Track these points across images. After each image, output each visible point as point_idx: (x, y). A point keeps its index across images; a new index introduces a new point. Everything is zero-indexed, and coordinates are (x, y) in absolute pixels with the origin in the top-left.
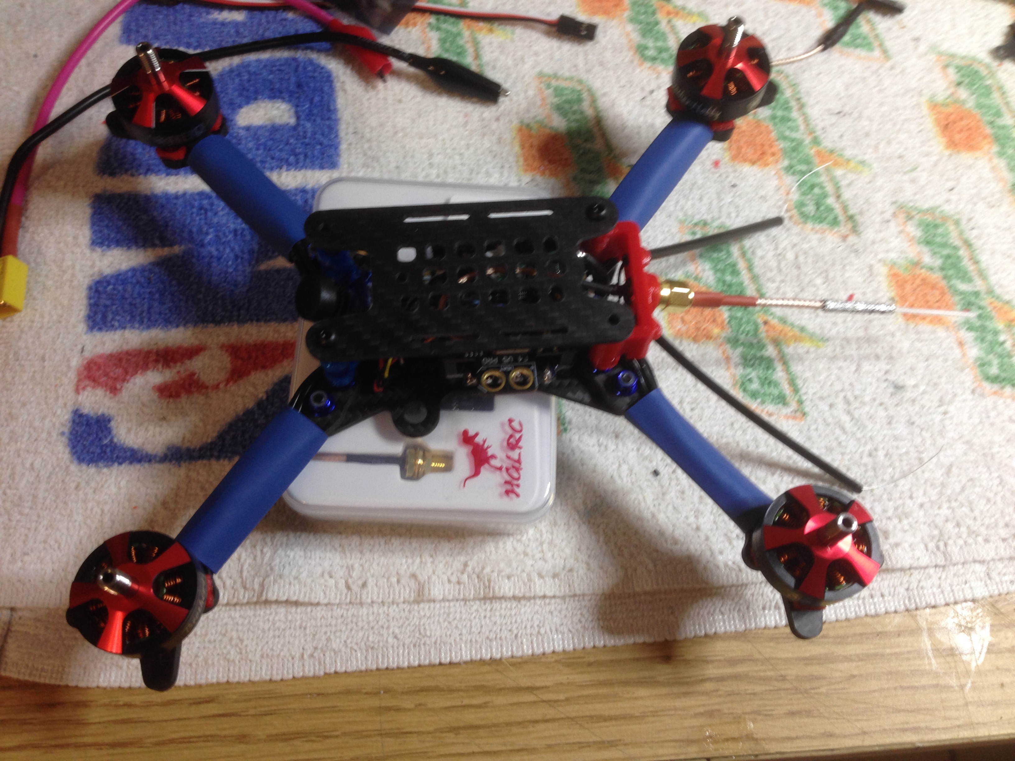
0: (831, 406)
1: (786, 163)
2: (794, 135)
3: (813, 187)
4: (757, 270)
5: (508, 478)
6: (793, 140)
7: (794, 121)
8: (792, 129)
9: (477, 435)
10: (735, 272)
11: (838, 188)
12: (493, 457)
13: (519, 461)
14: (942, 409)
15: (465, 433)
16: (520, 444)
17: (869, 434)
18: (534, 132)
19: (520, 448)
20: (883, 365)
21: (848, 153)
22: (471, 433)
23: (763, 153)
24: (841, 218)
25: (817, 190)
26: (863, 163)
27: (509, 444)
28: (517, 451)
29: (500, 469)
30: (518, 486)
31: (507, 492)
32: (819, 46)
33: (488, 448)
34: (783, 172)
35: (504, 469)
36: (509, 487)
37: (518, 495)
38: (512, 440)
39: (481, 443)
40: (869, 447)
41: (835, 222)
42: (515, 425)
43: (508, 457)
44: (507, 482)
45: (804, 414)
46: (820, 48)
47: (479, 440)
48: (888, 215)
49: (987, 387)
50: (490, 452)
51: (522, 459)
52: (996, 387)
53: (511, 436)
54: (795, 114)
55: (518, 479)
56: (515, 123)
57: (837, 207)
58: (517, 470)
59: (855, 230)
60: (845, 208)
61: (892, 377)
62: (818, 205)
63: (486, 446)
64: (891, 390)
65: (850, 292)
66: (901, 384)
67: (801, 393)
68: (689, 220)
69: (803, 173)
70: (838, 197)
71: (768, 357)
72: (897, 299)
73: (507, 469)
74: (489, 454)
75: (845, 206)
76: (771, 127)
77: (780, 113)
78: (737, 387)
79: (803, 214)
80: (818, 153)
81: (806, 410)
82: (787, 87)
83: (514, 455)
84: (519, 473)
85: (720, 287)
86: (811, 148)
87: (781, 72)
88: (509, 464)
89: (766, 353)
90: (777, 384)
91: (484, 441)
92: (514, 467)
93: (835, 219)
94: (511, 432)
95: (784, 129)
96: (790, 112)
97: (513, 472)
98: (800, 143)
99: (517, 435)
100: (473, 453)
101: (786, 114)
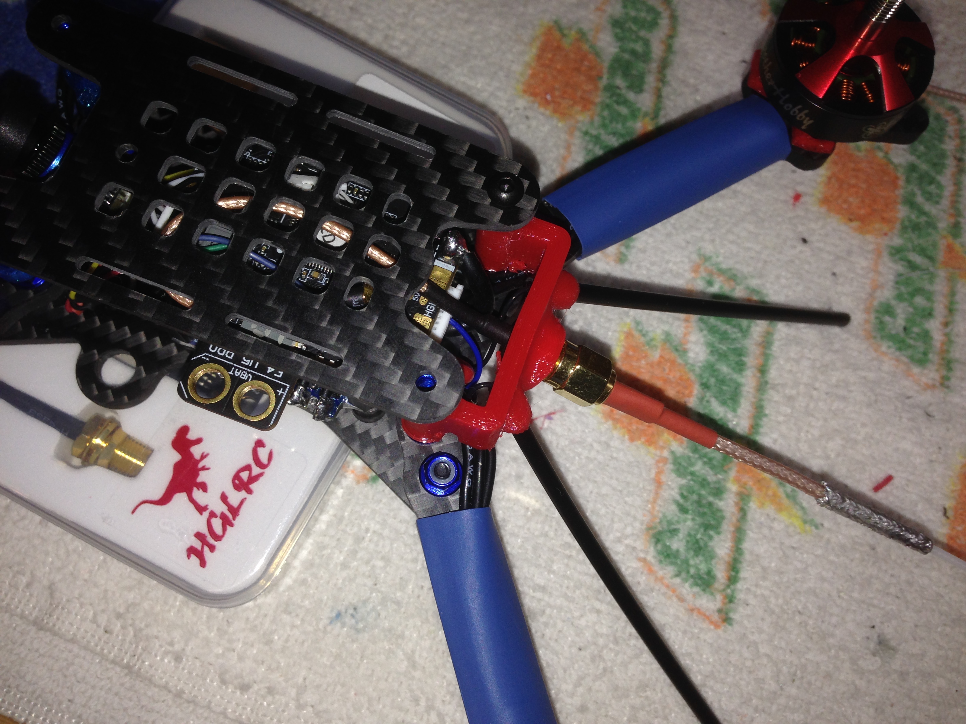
1: (897, 241)
2: (928, 207)
3: (917, 291)
4: (770, 376)
5: (204, 530)
6: (922, 212)
7: (939, 186)
8: (929, 197)
9: (199, 441)
10: (740, 367)
11: (952, 310)
12: (203, 487)
13: (235, 511)
15: (184, 430)
16: (253, 486)
19: (250, 492)
22: (192, 436)
24: (935, 357)
25: (920, 301)
27: (237, 476)
28: (243, 494)
29: (201, 509)
30: (212, 548)
31: (191, 551)
33: (204, 468)
34: (885, 252)
35: (206, 514)
36: (198, 545)
37: (203, 563)
38: (245, 475)
39: (197, 456)
41: (922, 360)
42: (263, 454)
43: (224, 498)
44: (199, 536)
45: (727, 620)
47: (196, 451)
51: (243, 511)
53: (248, 468)
54: (945, 179)
55: (218, 538)
56: (548, 19)
57: (937, 337)
58: (226, 522)
59: (945, 384)
60: (948, 345)
62: (911, 321)
64: (872, 646)
65: (891, 472)
66: (893, 643)
67: (739, 585)
68: (715, 259)
69: (912, 266)
70: (946, 324)
71: (720, 510)
72: (950, 513)
73: (212, 515)
74: (199, 480)
75: (949, 340)
76: (901, 182)
77: (924, 167)
78: (652, 532)
79: (881, 326)
80: (950, 249)
81: (731, 615)
82: (952, 134)
83: (235, 497)
84: (224, 530)
85: (706, 375)
86: (944, 237)
87: (954, 110)
88: (220, 508)
89: (721, 504)
90: (711, 556)
91: (203, 457)
92: (223, 517)
93: (925, 354)
94: (251, 462)
95: (918, 193)
96: (940, 172)
97: (217, 524)
98: (931, 224)
99: (256, 470)
100: (178, 467)
101: (932, 173)
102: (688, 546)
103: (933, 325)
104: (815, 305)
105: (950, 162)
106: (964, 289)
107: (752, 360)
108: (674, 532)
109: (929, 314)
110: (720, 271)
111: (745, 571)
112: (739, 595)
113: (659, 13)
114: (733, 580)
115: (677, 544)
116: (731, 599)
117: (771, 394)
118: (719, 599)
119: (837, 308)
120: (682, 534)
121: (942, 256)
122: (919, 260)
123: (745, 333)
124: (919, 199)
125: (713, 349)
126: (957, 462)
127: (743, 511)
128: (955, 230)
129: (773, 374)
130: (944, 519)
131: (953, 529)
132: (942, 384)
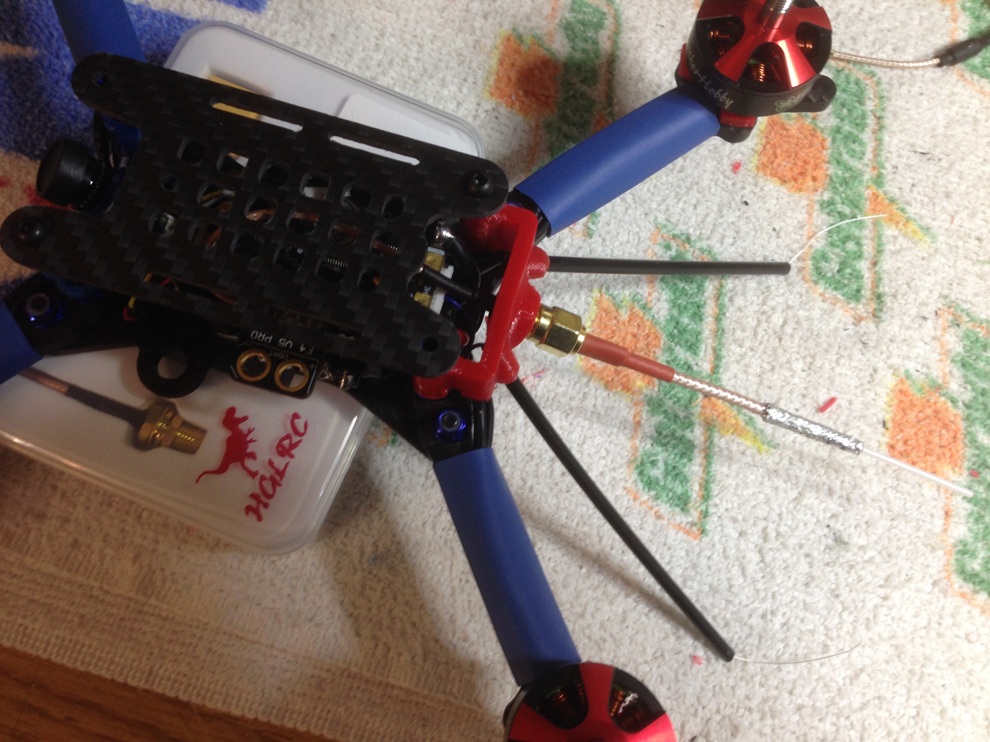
0: (742, 534)
1: (827, 196)
2: (854, 163)
3: (848, 238)
4: (726, 323)
5: (258, 491)
6: (848, 168)
7: (862, 143)
8: (853, 154)
9: (245, 418)
10: (698, 316)
11: (879, 251)
12: (253, 456)
13: (281, 474)
14: (882, 592)
15: (232, 411)
16: (293, 452)
17: (775, 589)
18: (523, 48)
19: (292, 456)
20: (833, 505)
21: (911, 211)
22: (238, 415)
23: (802, 174)
24: (866, 293)
25: (851, 246)
26: (927, 230)
27: (280, 445)
28: (287, 459)
29: (253, 474)
30: (266, 506)
31: (249, 509)
32: (936, 57)
33: (251, 441)
34: (817, 207)
35: (258, 477)
36: (253, 503)
37: (260, 518)
39: (245, 432)
40: (767, 605)
41: (856, 295)
42: (299, 424)
43: (271, 463)
44: (253, 496)
45: (703, 532)
46: (937, 61)
47: (243, 427)
48: (928, 311)
49: (957, 581)
50: (251, 448)
51: (288, 473)
52: (968, 588)
53: (288, 437)
54: (867, 136)
55: (270, 497)
56: (506, 28)
57: (867, 276)
58: (275, 483)
59: (876, 316)
60: (877, 281)
61: (838, 526)
62: (843, 265)
63: (249, 438)
65: (833, 394)
66: (846, 539)
68: (671, 227)
69: (842, 216)
70: (875, 264)
71: (690, 441)
72: (889, 425)
73: (263, 478)
74: (249, 450)
75: (878, 278)
76: (828, 143)
77: (847, 128)
78: (634, 466)
79: (818, 270)
80: (875, 197)
81: (707, 527)
82: (872, 96)
83: (279, 462)
84: (274, 490)
85: (671, 328)
86: (868, 188)
87: (872, 75)
88: (268, 472)
89: (690, 435)
91: (250, 431)
92: (272, 479)
93: (858, 291)
94: (290, 431)
95: (843, 151)
96: (862, 131)
97: (268, 485)
98: (856, 176)
99: (296, 439)
100: (229, 441)
101: (855, 132)
102: (666, 474)
103: (863, 266)
104: (760, 258)
105: (871, 121)
106: (890, 231)
107: (710, 309)
109: (859, 256)
110: (675, 237)
111: (715, 489)
112: (712, 510)
113: (604, 14)
114: (706, 497)
115: (657, 472)
116: (705, 514)
117: (728, 338)
118: (694, 515)
120: (661, 464)
121: (867, 205)
122: (847, 211)
123: (700, 287)
124: (846, 157)
125: (674, 304)
126: (891, 381)
127: (709, 439)
128: (879, 181)
130: (883, 430)
131: (893, 438)
132: (875, 316)
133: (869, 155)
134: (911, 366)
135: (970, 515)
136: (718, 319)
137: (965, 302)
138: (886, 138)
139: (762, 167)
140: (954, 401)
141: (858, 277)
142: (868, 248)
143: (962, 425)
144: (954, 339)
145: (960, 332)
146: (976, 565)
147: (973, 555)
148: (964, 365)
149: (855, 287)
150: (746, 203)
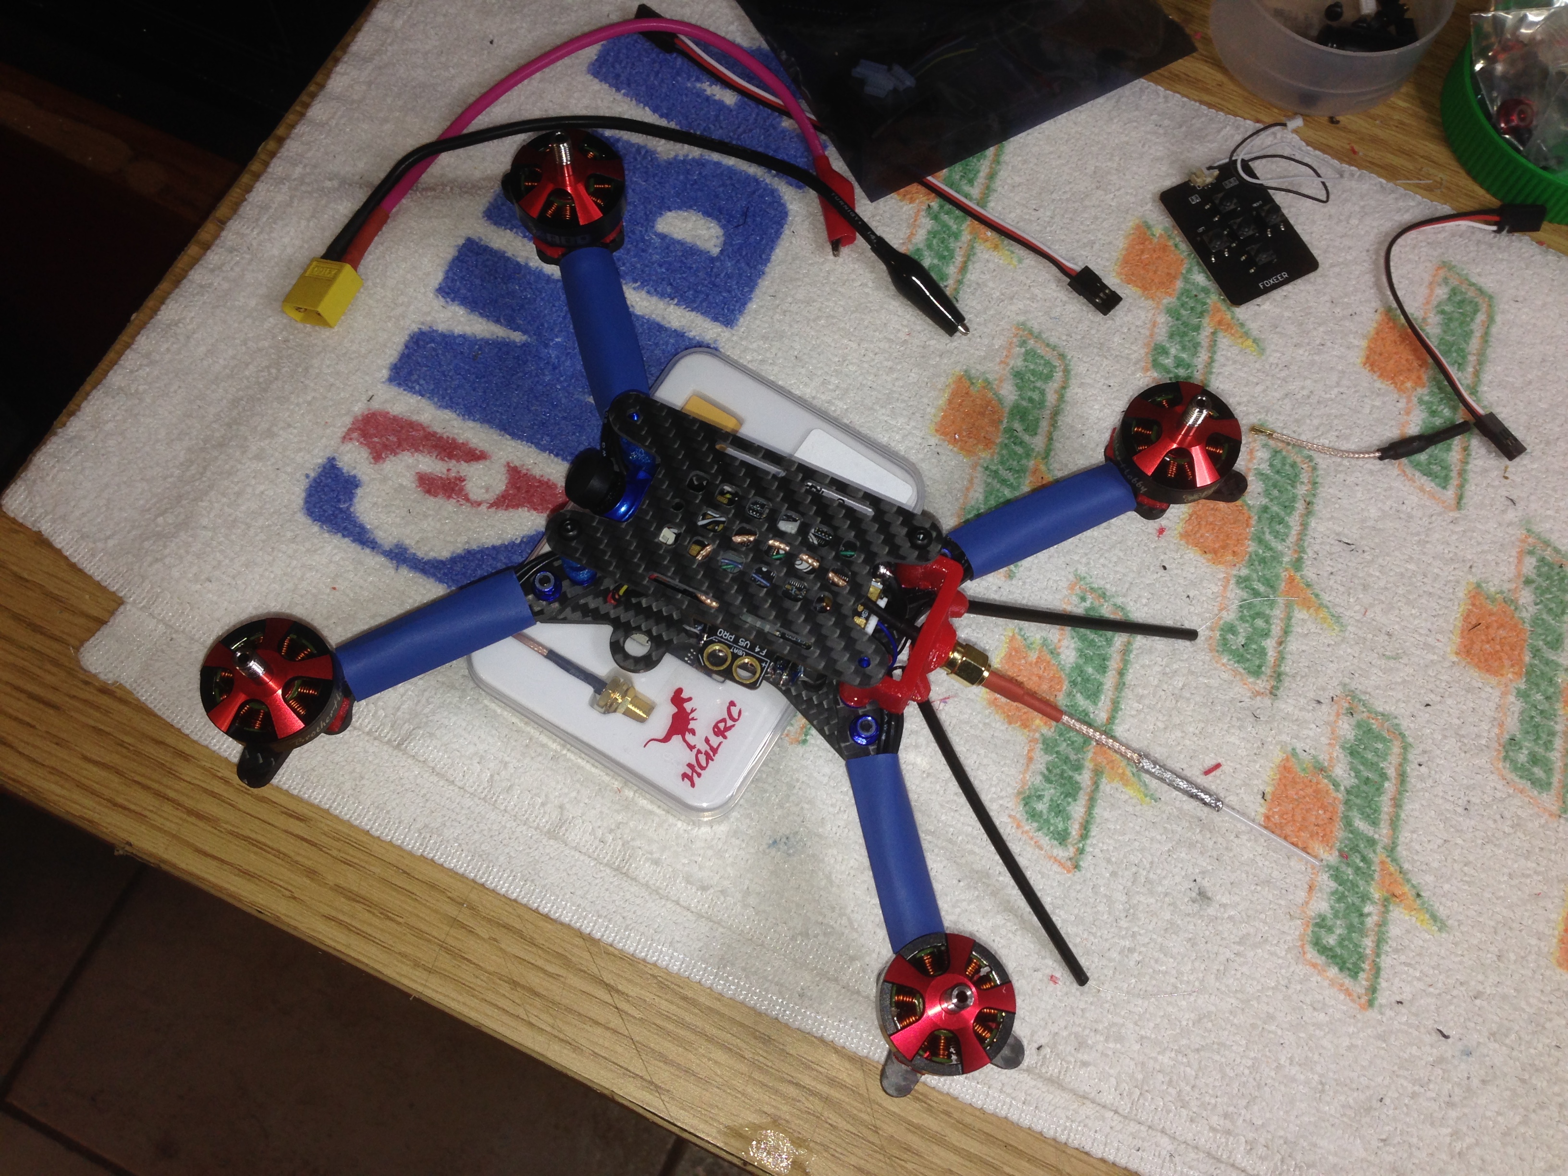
0: (1114, 874)
2: (1276, 544)
5: (694, 762)
6: (1269, 548)
7: (1287, 526)
9: (690, 699)
10: (1103, 669)
11: (1286, 632)
12: (693, 732)
13: (715, 751)
15: (679, 691)
16: (727, 734)
18: (973, 390)
19: (725, 737)
21: (1326, 598)
22: (684, 695)
24: (1267, 670)
25: (1260, 623)
26: (1337, 618)
27: (716, 726)
28: (721, 739)
29: (691, 747)
30: (699, 775)
31: (685, 776)
32: (1378, 451)
33: (693, 719)
34: (1233, 581)
35: (695, 751)
36: (689, 772)
37: (693, 785)
38: (722, 726)
39: (689, 711)
41: (1256, 672)
42: (735, 711)
43: (707, 741)
44: (690, 766)
45: (1077, 867)
46: (1377, 454)
47: (688, 706)
48: (1325, 697)
49: (1312, 954)
50: (692, 725)
51: (720, 750)
52: (1321, 960)
53: (723, 720)
54: (1294, 520)
55: (703, 768)
56: (958, 370)
57: (1271, 655)
58: (709, 758)
59: (1273, 693)
60: (1281, 660)
62: (1250, 640)
63: (691, 716)
64: (1194, 895)
65: (1220, 761)
66: (1210, 894)
67: (1089, 842)
68: (1088, 580)
69: (1256, 593)
70: (1280, 643)
71: (1077, 783)
72: (1268, 797)
73: (699, 752)
74: (690, 727)
75: (1281, 658)
76: (1253, 522)
77: (1275, 509)
78: (1022, 797)
79: (1224, 642)
80: (1291, 579)
81: (1081, 863)
82: (1306, 481)
83: (715, 741)
84: (707, 763)
85: (1075, 675)
86: (1286, 570)
87: (1310, 459)
88: (704, 747)
89: (1077, 777)
90: (1068, 818)
91: (693, 711)
92: (707, 753)
93: (1260, 667)
94: (726, 716)
95: (1267, 530)
96: (1289, 514)
97: (702, 759)
98: (1276, 557)
99: (730, 723)
100: (675, 717)
101: (1282, 513)
102: (1050, 809)
103: (1269, 644)
104: (1169, 623)
105: (1300, 506)
106: (1300, 614)
107: (1114, 664)
108: (1040, 797)
109: (1266, 634)
110: (1092, 589)
111: (1094, 831)
112: (1088, 849)
113: (1055, 367)
114: (1085, 835)
115: (1041, 807)
116: (1081, 851)
117: (1127, 693)
118: (1071, 851)
119: (1187, 625)
120: (1046, 799)
121: (1283, 586)
122: (1262, 588)
123: (1109, 642)
124: (1268, 537)
125: (1081, 653)
126: (1278, 756)
127: (1096, 785)
128: (1298, 564)
129: (1129, 677)
130: (1262, 801)
131: (1270, 809)
132: (1271, 693)
133: (1292, 539)
134: (1299, 746)
135: (1333, 893)
136: (1121, 673)
137: (1366, 693)
138: (1313, 523)
139: (1186, 536)
140: (1336, 785)
141: (1262, 652)
142: (1276, 630)
143: (1341, 808)
144: (1346, 726)
145: (1353, 721)
146: (1331, 940)
147: (1330, 930)
148: (1353, 753)
149: (1257, 662)
150: (1165, 568)
